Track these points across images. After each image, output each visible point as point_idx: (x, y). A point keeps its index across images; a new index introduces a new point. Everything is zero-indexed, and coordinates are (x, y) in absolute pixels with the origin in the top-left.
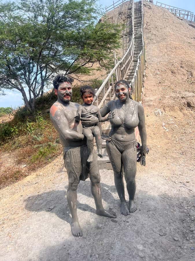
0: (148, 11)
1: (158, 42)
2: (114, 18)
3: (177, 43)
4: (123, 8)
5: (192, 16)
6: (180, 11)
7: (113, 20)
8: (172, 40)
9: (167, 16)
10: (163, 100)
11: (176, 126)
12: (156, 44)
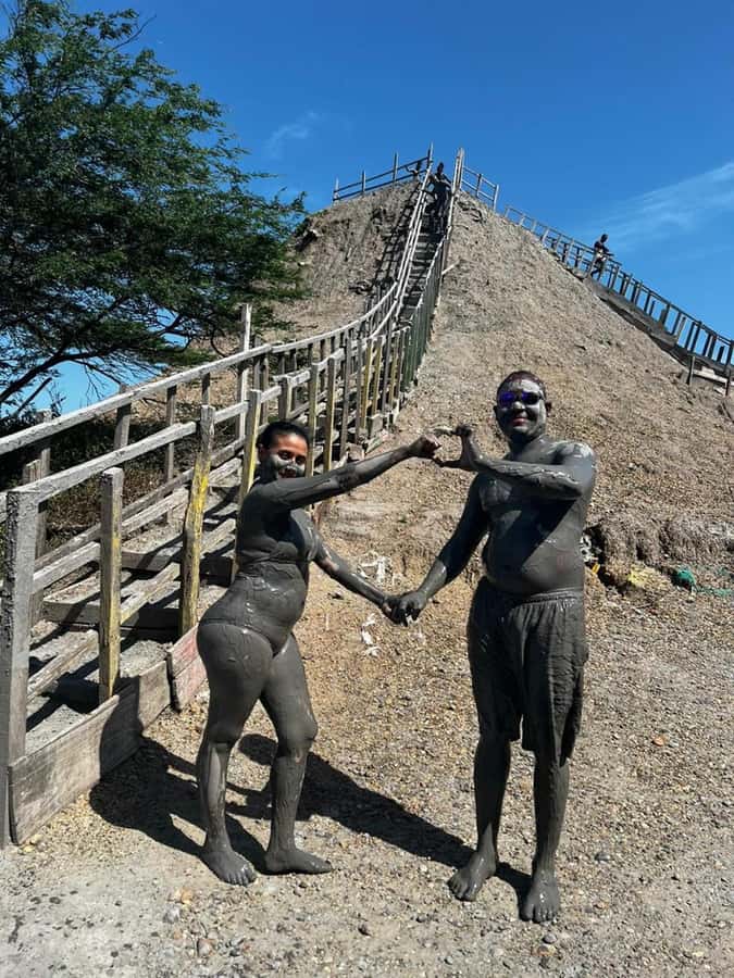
0: (470, 227)
1: (481, 329)
2: (353, 224)
3: (547, 346)
4: (390, 199)
5: (615, 274)
6: (579, 249)
7: (351, 230)
8: (531, 331)
9: (533, 257)
10: (412, 525)
11: (421, 635)
12: (472, 335)
